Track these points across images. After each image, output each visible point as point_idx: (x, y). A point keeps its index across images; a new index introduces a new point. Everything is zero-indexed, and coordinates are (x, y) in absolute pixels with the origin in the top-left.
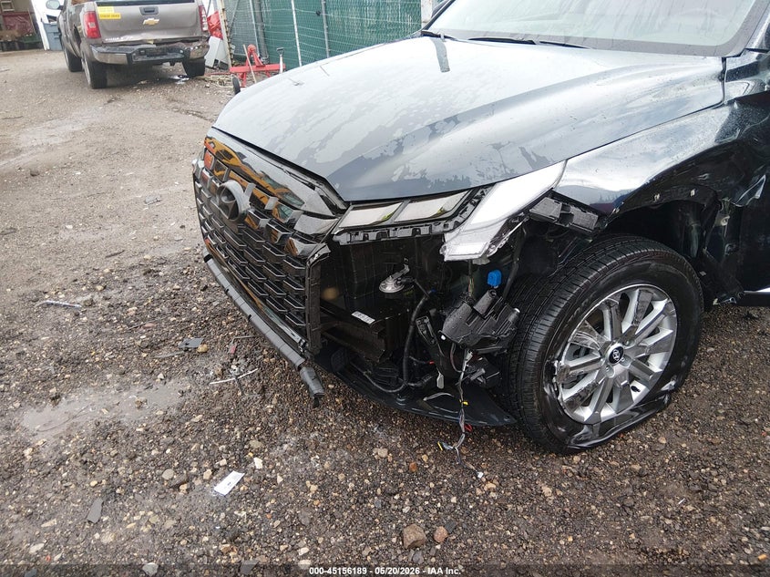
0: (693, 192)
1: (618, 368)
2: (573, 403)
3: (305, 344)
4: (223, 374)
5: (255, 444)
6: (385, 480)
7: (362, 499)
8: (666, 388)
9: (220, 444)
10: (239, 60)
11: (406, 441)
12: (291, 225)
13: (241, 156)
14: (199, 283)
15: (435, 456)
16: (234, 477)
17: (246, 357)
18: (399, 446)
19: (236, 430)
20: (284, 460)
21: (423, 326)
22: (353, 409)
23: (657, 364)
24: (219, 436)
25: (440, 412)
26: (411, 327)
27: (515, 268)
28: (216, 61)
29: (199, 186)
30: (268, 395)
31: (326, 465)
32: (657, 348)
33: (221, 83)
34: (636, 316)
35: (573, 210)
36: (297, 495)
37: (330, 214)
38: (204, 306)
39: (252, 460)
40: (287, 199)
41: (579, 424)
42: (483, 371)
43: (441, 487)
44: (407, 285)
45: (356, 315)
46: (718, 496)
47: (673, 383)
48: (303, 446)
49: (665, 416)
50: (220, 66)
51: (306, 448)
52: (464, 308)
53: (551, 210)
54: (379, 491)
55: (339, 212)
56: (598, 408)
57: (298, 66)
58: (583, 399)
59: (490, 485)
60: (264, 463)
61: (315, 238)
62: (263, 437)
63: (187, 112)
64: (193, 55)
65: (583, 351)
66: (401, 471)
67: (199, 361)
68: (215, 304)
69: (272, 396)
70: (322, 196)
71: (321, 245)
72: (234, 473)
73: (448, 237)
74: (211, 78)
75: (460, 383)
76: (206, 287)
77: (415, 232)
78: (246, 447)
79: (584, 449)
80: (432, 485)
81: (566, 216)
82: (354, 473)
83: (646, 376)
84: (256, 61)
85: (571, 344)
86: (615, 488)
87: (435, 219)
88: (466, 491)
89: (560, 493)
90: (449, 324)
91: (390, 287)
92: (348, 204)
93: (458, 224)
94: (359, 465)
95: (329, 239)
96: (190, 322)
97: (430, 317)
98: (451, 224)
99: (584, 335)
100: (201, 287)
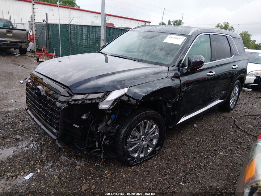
0: (161, 98)
1: (144, 143)
2: (132, 152)
3: (58, 133)
4: (28, 146)
5: (38, 166)
6: (78, 175)
7: (71, 180)
8: (157, 149)
9: (27, 166)
10: (39, 50)
11: (85, 164)
12: (57, 99)
13: (42, 79)
14: (21, 119)
15: (94, 168)
16: (31, 175)
17: (36, 142)
18: (83, 166)
19: (32, 162)
20: (47, 170)
21: (93, 128)
22: (70, 156)
23: (155, 142)
24: (26, 164)
25: (96, 154)
26: (90, 129)
27: (118, 113)
28: (31, 50)
29: (28, 87)
30: (43, 152)
31: (60, 171)
32: (154, 138)
33: (32, 57)
34: (148, 128)
35: (131, 99)
36: (51, 179)
37: (69, 96)
38: (22, 126)
39: (37, 170)
40: (56, 92)
41: (134, 158)
42: (108, 141)
43: (95, 176)
44: (89, 117)
45: (74, 125)
46: (167, 176)
47: (159, 148)
48: (53, 166)
49: (157, 157)
50: (32, 52)
51: (54, 167)
52: (104, 123)
53: (125, 98)
54: (76, 177)
55: (71, 96)
56: (139, 154)
57: (60, 57)
58: (135, 151)
59: (109, 175)
60: (41, 171)
61: (64, 102)
62: (41, 164)
63: (19, 65)
64: (23, 47)
65: (135, 137)
66: (83, 172)
67: (20, 143)
68: (26, 126)
69: (44, 153)
70: (67, 91)
71: (65, 104)
72: (31, 173)
73: (100, 103)
74: (29, 55)
75: (102, 144)
76: (23, 120)
77: (92, 102)
78: (35, 166)
79: (135, 165)
80: (92, 175)
81: (129, 100)
82: (69, 173)
83: (152, 146)
84: (45, 52)
85: (132, 135)
86: (142, 175)
87: (97, 99)
88: (102, 177)
89: (127, 176)
90: (100, 127)
91: (84, 117)
92: (74, 94)
93: (103, 100)
94: (71, 171)
95: (68, 102)
96: (17, 131)
97: (95, 126)
98: (101, 100)
99: (135, 132)
100: (22, 120)
